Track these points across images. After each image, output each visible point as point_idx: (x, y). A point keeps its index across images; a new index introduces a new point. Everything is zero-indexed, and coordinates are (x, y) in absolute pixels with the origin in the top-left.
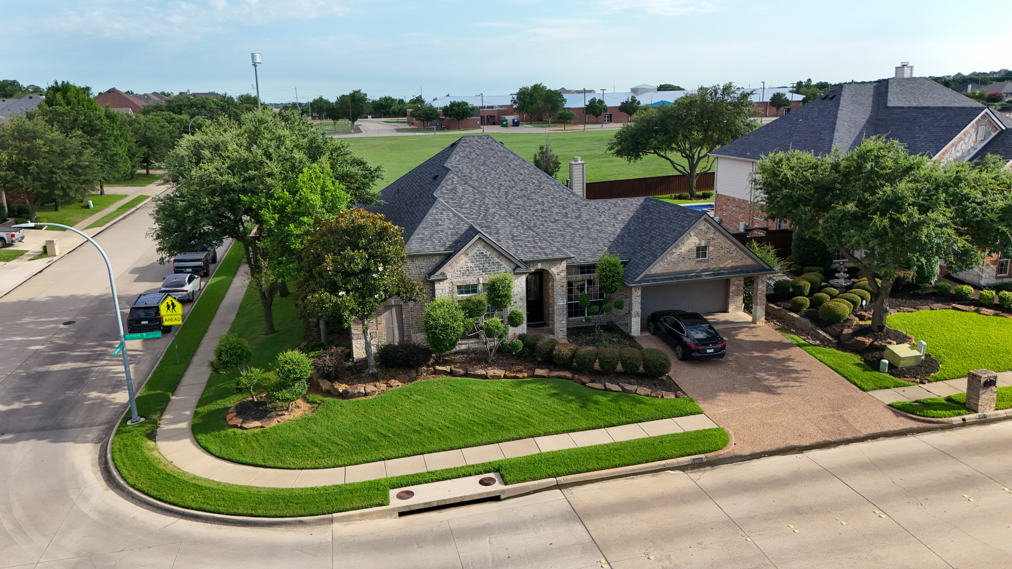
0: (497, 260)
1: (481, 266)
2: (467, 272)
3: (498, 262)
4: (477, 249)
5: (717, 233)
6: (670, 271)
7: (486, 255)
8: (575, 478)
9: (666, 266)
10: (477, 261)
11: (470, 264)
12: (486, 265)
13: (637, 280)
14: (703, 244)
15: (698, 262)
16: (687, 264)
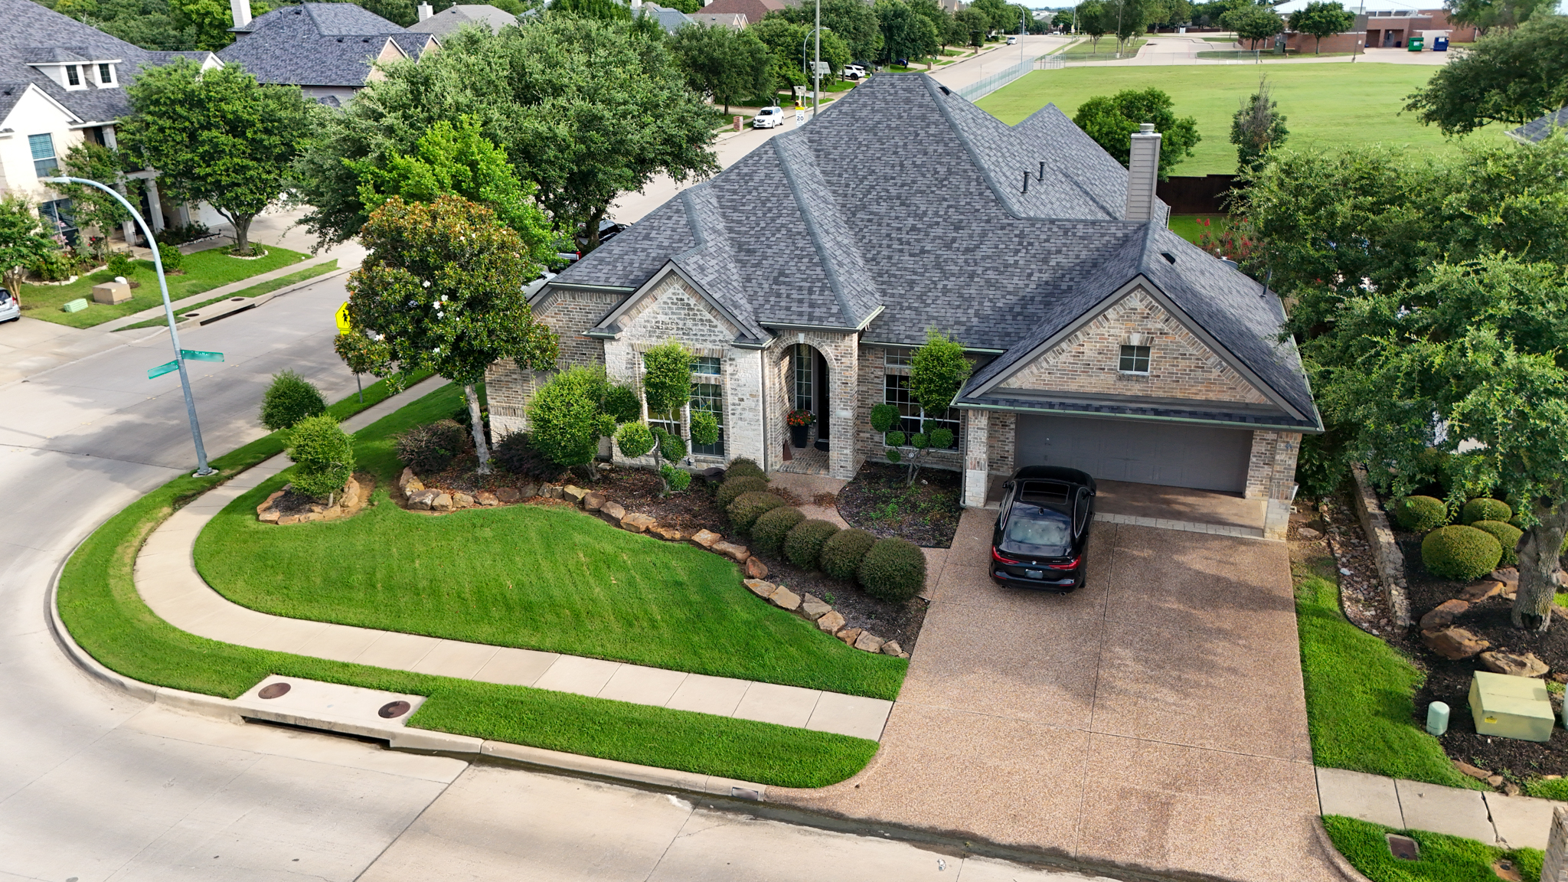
0: (709, 316)
1: (681, 323)
2: (659, 330)
3: (710, 321)
4: (671, 290)
5: (1174, 322)
6: (1055, 388)
7: (688, 305)
8: (511, 752)
9: (1046, 377)
10: (673, 313)
11: (661, 318)
12: (690, 323)
13: (975, 395)
14: (1136, 340)
15: (1121, 378)
16: (1093, 380)
